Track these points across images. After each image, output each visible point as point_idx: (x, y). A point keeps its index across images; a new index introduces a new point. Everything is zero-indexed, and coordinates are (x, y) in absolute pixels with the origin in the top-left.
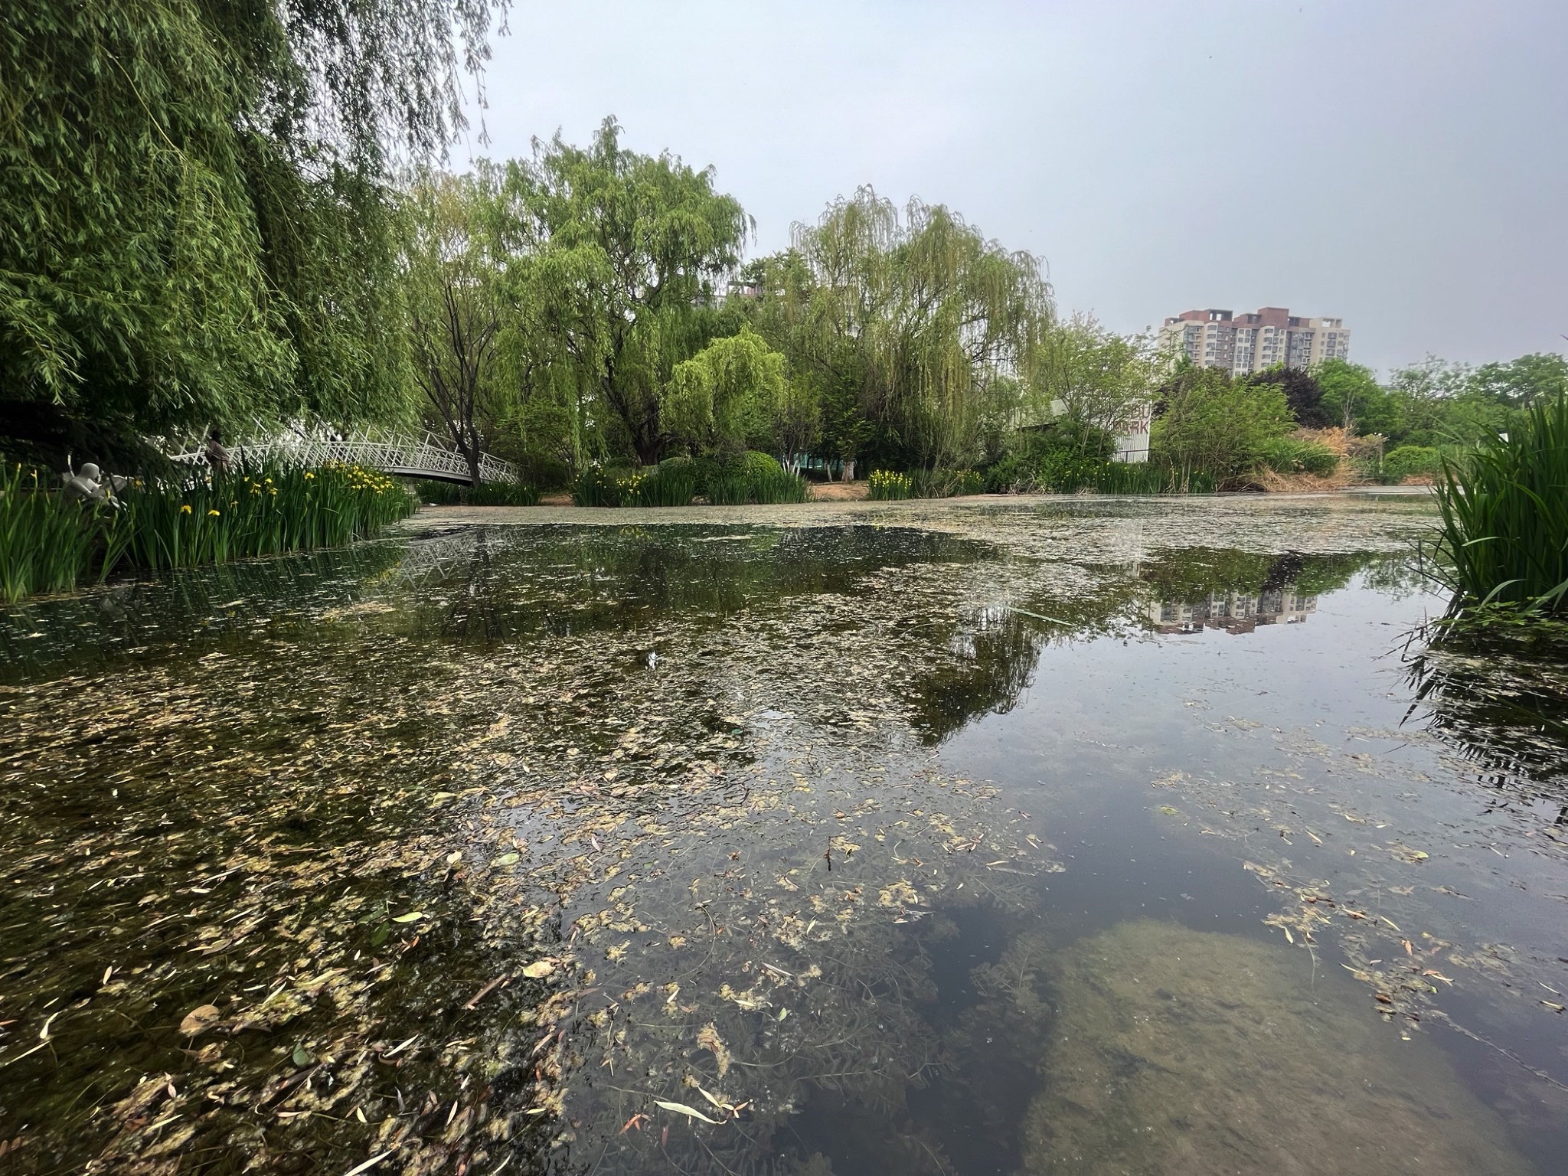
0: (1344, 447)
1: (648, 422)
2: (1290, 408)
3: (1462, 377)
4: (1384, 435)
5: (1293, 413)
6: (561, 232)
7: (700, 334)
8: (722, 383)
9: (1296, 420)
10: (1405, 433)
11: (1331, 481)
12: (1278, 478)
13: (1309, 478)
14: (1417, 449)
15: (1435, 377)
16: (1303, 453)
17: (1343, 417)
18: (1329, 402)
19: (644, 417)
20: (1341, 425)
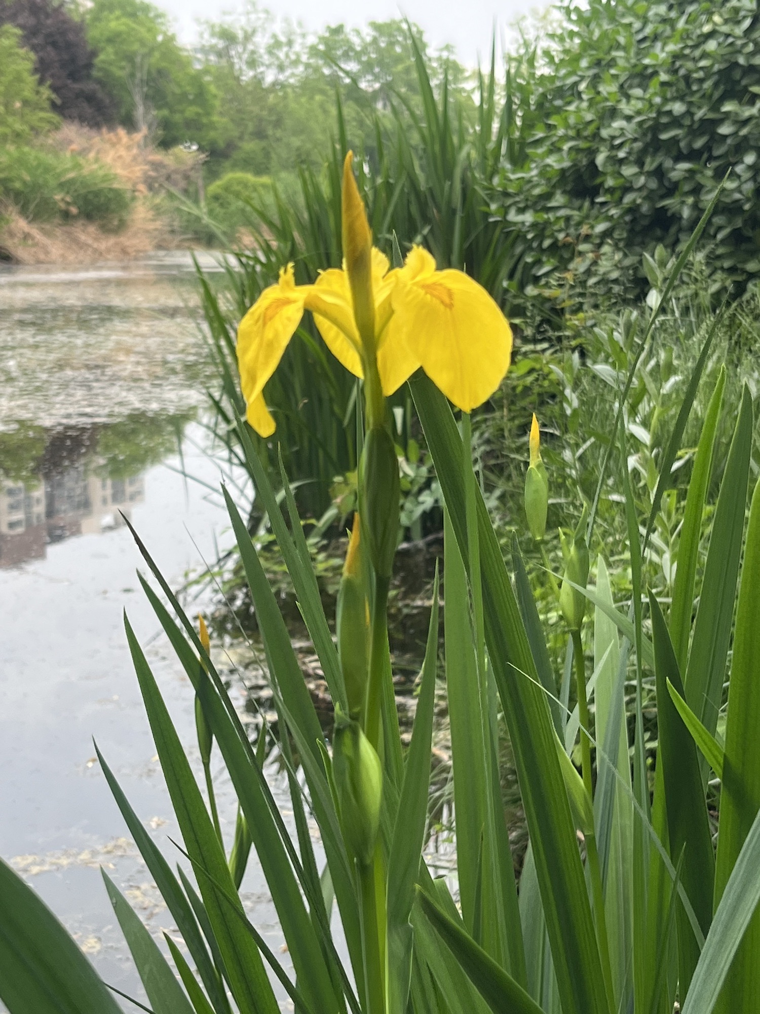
0: (139, 171)
2: (41, 82)
3: (297, 47)
4: (201, 149)
5: (46, 92)
9: (54, 106)
10: (231, 146)
11: (124, 240)
12: (35, 232)
13: (87, 234)
14: (250, 177)
15: (261, 41)
16: (72, 182)
17: (133, 105)
18: (107, 73)
20: (130, 124)
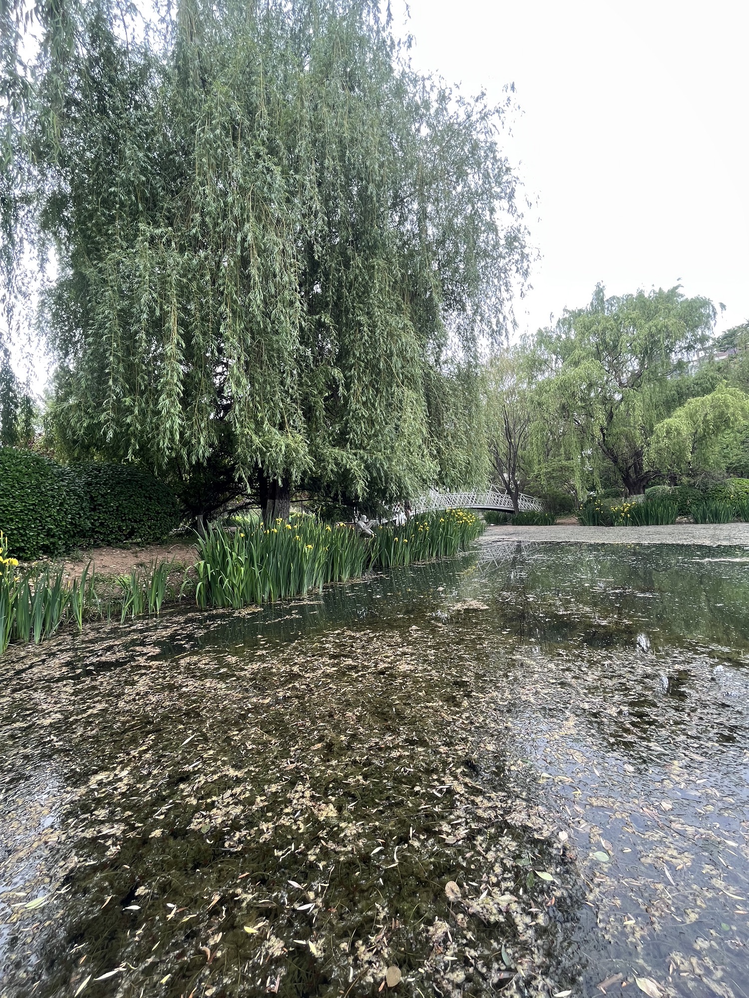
1: (635, 464)
6: (570, 359)
7: (676, 397)
8: (700, 430)
19: (631, 462)
